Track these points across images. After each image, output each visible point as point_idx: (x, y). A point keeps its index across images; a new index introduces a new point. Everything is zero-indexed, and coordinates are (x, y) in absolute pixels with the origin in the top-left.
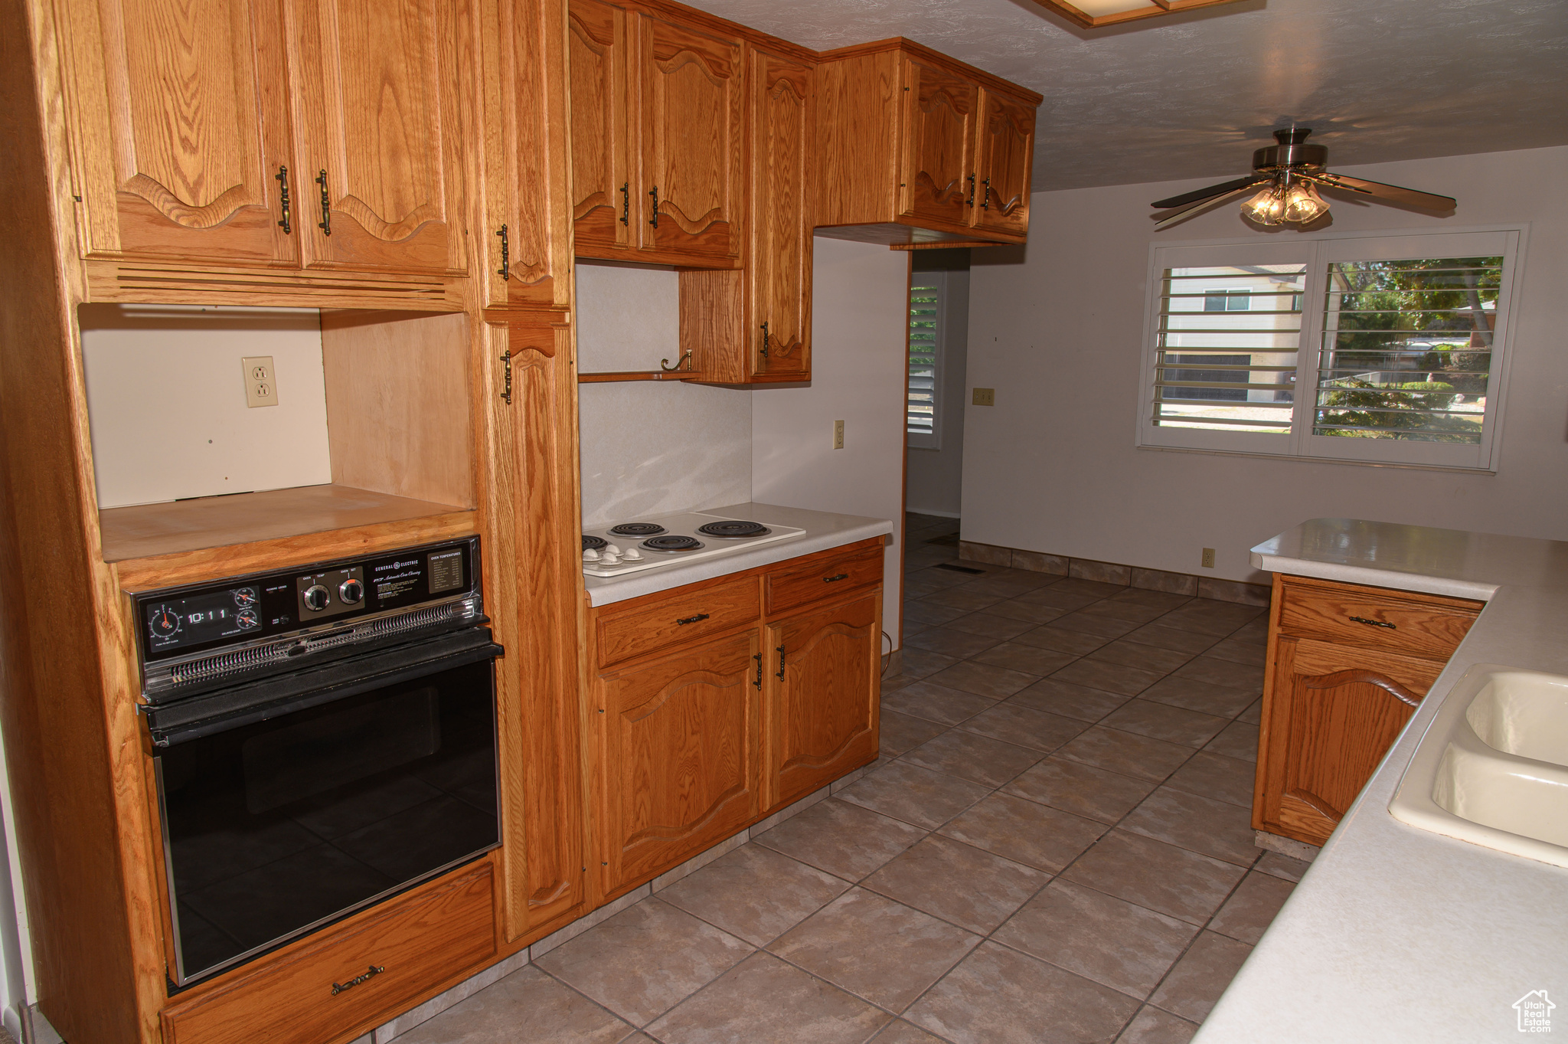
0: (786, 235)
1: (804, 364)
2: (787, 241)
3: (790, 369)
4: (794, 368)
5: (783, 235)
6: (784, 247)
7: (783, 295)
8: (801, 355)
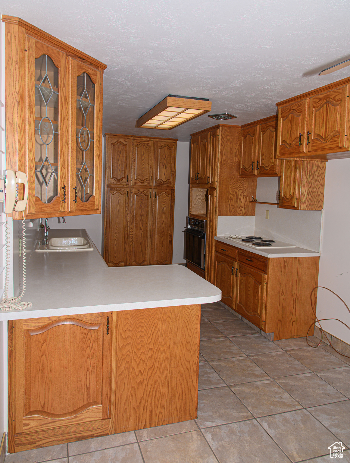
0: (289, 165)
1: (293, 204)
2: (289, 167)
3: (289, 205)
4: (290, 205)
5: (288, 165)
6: (289, 169)
7: (287, 183)
8: (292, 201)
